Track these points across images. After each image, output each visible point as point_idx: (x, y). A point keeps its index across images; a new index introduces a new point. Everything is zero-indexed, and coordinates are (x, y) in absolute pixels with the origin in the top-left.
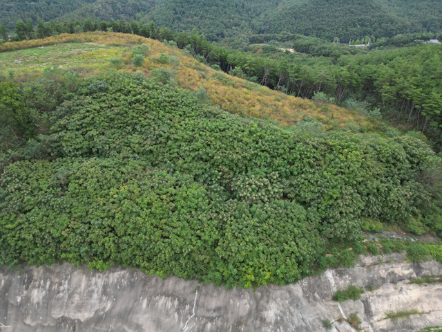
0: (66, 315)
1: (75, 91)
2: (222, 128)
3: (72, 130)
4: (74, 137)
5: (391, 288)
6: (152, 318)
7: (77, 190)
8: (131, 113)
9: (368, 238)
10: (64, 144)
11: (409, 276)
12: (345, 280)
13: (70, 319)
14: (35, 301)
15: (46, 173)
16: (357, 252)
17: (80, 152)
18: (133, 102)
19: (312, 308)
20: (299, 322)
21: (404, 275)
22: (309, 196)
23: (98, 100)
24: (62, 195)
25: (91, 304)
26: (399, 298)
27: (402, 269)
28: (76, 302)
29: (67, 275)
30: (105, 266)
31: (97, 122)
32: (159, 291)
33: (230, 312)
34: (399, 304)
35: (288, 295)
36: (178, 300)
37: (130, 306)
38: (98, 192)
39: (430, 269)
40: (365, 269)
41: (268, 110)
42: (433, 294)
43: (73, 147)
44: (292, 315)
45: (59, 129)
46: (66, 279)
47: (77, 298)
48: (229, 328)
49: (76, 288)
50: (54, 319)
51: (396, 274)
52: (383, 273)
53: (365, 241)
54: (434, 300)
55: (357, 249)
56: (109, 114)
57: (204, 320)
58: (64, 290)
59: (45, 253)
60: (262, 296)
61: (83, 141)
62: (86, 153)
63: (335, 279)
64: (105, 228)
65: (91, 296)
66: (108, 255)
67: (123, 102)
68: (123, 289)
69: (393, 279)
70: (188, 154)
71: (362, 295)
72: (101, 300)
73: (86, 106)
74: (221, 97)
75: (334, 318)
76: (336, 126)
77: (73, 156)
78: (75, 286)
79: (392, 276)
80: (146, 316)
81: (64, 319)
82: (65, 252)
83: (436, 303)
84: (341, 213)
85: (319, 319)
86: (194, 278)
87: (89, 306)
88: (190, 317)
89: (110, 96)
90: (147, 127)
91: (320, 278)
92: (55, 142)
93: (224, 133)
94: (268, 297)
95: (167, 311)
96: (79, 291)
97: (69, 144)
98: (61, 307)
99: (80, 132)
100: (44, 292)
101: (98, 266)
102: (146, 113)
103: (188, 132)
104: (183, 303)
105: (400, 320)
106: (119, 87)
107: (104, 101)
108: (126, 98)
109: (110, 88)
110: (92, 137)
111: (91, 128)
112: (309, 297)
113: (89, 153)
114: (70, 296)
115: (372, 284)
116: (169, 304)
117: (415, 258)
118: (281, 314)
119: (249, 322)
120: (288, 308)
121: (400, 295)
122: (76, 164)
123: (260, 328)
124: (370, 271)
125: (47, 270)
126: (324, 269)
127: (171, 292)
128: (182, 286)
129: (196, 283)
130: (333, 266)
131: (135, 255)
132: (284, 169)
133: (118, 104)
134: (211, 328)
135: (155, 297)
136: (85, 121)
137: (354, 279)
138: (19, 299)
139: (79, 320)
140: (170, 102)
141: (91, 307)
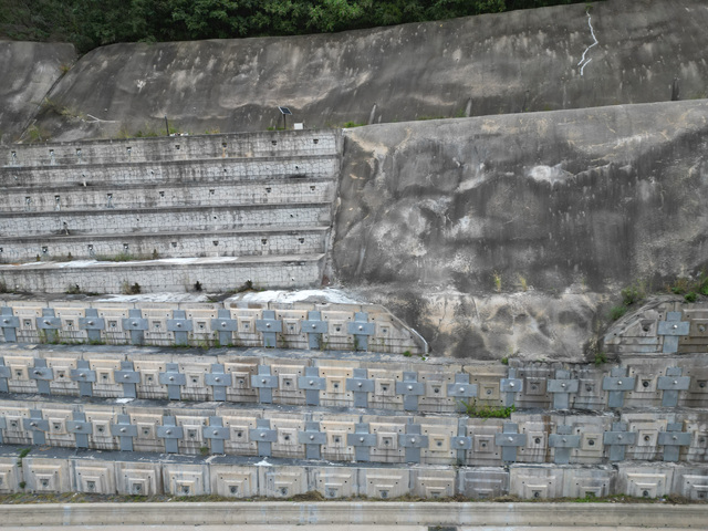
0: (258, 102)
13: (268, 108)
14: (180, 86)
25: (316, 84)
28: (279, 86)
29: (257, 49)
36: (544, 31)
37: (420, 65)
46: (254, 54)
47: (281, 79)
49: (278, 65)
50: (229, 110)
58: (248, 71)
65: (316, 73)
68: (393, 51)
72: (341, 76)
78: (276, 61)
80: (467, 67)
81: (252, 109)
87: (313, 88)
88: (587, 48)
96: (286, 68)
98: (244, 93)
100: (201, 75)
104: (563, 31)
114: (265, 77)
116: (524, 41)
125: (209, 46)
127: (521, 26)
135: (483, 41)
138: (141, 84)
139: (290, 108)
141: (320, 89)
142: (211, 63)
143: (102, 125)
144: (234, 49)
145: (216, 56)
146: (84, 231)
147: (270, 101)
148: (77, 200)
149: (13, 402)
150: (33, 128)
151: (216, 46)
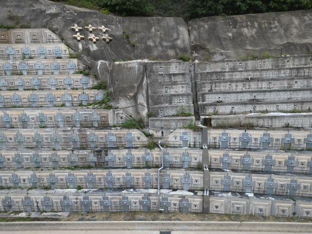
142: (256, 25)
143: (226, 53)
144: (263, 18)
145: (257, 21)
146: (264, 99)
147: (297, 41)
148: (253, 86)
149: (280, 176)
150: (196, 55)
151: (253, 17)
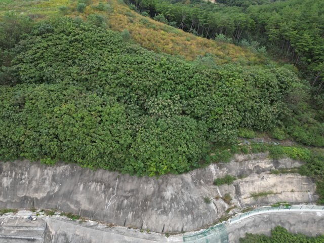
0: (27, 195)
1: (29, 33)
2: (139, 61)
3: (27, 62)
4: (28, 68)
5: (256, 177)
6: (86, 197)
7: (31, 108)
8: (71, 50)
9: (243, 142)
10: (21, 74)
11: (269, 169)
12: (223, 171)
13: (30, 198)
14: (5, 185)
15: (8, 95)
16: (233, 152)
17: (34, 80)
18: (72, 41)
19: (197, 190)
20: (188, 199)
21: (266, 168)
22: (200, 113)
23: (46, 39)
24: (20, 112)
25: (44, 187)
26: (261, 183)
27: (265, 164)
28: (34, 187)
29: (27, 168)
30: (53, 162)
31: (45, 56)
32: (91, 179)
33: (140, 192)
34: (260, 188)
35: (181, 181)
36: (105, 185)
37: (72, 189)
38: (46, 109)
39: (285, 164)
40: (238, 164)
41: (178, 48)
42: (285, 181)
43: (28, 76)
44: (183, 195)
45: (17, 62)
46: (26, 171)
47: (34, 184)
48: (139, 203)
49: (33, 177)
50: (19, 198)
51: (260, 167)
52: (251, 166)
53: (240, 144)
54: (285, 184)
55: (233, 150)
56: (54, 50)
57: (122, 198)
58: (25, 179)
59: (9, 152)
60: (163, 182)
61: (36, 71)
62: (39, 81)
63: (216, 171)
64: (51, 135)
65: (44, 182)
66: (54, 154)
67: (65, 41)
68: (66, 177)
69: (258, 170)
70: (113, 81)
71: (234, 181)
72: (51, 185)
73: (37, 44)
74: (142, 37)
75: (213, 197)
76: (230, 61)
77: (29, 83)
78: (33, 176)
79: (257, 169)
80: (83, 195)
81: (26, 198)
82: (24, 152)
83: (286, 186)
84: (223, 125)
85: (202, 197)
86: (115, 170)
87: (43, 189)
88: (112, 196)
89: (55, 36)
90: (83, 61)
91: (205, 170)
92: (15, 72)
93: (140, 65)
94: (167, 182)
95: (97, 192)
96: (36, 179)
97: (25, 73)
98: (24, 189)
99: (33, 64)
100: (11, 179)
101: (47, 162)
102: (82, 49)
103: (114, 64)
104: (108, 187)
105: (260, 198)
106: (62, 29)
107: (51, 40)
108: (68, 37)
109: (55, 30)
110: (42, 68)
111: (41, 61)
112: (196, 183)
113: (41, 80)
114: (30, 182)
115: (243, 174)
116: (98, 188)
117: (275, 156)
118: (176, 194)
119: (153, 199)
120: (181, 190)
121: (262, 182)
122: (30, 89)
123: (160, 203)
124: (242, 165)
125: (12, 165)
126: (209, 163)
127: (99, 179)
128: (107, 175)
129: (117, 174)
130: (215, 162)
131: (73, 154)
132: (183, 93)
133: (61, 42)
134: (127, 203)
135: (89, 183)
136: (36, 56)
137: (230, 170)
139: (36, 198)
140: (101, 41)
141: (45, 190)
